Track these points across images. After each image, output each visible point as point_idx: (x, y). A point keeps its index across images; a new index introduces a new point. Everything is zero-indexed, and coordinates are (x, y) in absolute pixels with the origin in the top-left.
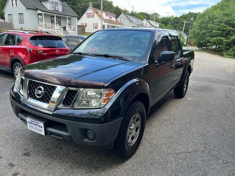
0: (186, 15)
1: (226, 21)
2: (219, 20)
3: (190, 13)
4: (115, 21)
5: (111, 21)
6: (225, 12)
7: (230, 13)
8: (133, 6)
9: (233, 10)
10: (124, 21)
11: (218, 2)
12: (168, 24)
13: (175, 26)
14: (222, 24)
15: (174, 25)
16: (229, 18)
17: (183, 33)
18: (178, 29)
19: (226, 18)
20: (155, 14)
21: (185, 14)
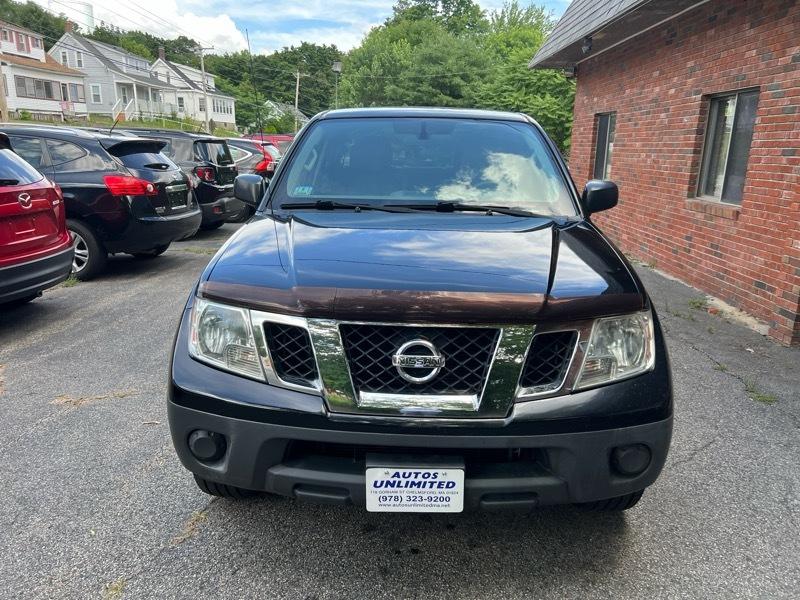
0: (295, 52)
1: (432, 79)
2: (413, 75)
3: (305, 47)
4: (43, 60)
5: (28, 62)
6: (426, 51)
7: (440, 54)
8: (91, 7)
9: (446, 46)
10: (80, 62)
11: (388, 19)
12: (240, 78)
13: (267, 88)
14: (425, 87)
15: (260, 81)
16: (439, 68)
17: (296, 111)
18: (279, 96)
19: (433, 70)
20: (184, 39)
21: (292, 48)
